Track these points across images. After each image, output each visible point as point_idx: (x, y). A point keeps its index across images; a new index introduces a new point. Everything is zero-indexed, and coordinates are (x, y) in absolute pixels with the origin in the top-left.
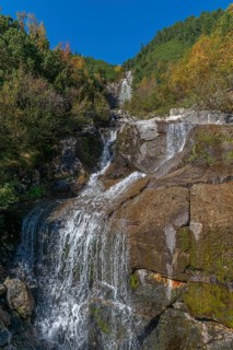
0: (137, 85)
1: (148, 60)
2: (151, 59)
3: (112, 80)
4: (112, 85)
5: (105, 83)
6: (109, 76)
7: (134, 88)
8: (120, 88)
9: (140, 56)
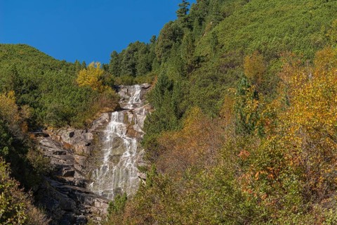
0: (162, 138)
1: (203, 48)
2: (217, 45)
3: (65, 119)
4: (64, 135)
5: (34, 126)
6: (51, 103)
7: (152, 149)
8: (94, 147)
9: (175, 35)
